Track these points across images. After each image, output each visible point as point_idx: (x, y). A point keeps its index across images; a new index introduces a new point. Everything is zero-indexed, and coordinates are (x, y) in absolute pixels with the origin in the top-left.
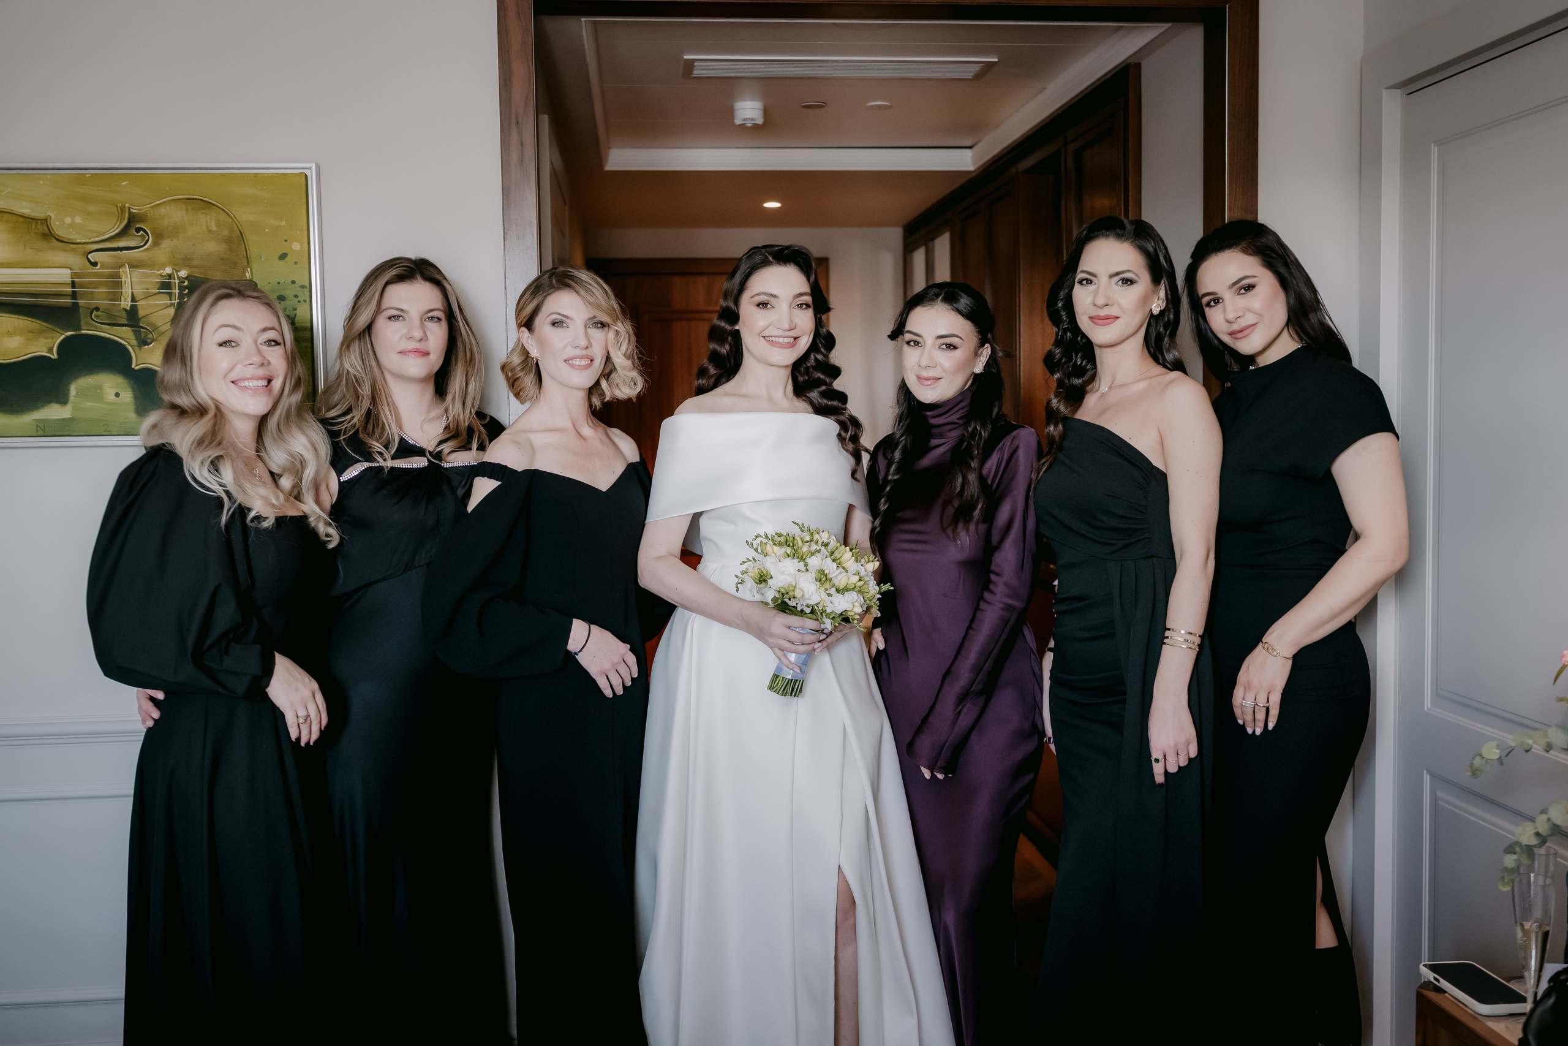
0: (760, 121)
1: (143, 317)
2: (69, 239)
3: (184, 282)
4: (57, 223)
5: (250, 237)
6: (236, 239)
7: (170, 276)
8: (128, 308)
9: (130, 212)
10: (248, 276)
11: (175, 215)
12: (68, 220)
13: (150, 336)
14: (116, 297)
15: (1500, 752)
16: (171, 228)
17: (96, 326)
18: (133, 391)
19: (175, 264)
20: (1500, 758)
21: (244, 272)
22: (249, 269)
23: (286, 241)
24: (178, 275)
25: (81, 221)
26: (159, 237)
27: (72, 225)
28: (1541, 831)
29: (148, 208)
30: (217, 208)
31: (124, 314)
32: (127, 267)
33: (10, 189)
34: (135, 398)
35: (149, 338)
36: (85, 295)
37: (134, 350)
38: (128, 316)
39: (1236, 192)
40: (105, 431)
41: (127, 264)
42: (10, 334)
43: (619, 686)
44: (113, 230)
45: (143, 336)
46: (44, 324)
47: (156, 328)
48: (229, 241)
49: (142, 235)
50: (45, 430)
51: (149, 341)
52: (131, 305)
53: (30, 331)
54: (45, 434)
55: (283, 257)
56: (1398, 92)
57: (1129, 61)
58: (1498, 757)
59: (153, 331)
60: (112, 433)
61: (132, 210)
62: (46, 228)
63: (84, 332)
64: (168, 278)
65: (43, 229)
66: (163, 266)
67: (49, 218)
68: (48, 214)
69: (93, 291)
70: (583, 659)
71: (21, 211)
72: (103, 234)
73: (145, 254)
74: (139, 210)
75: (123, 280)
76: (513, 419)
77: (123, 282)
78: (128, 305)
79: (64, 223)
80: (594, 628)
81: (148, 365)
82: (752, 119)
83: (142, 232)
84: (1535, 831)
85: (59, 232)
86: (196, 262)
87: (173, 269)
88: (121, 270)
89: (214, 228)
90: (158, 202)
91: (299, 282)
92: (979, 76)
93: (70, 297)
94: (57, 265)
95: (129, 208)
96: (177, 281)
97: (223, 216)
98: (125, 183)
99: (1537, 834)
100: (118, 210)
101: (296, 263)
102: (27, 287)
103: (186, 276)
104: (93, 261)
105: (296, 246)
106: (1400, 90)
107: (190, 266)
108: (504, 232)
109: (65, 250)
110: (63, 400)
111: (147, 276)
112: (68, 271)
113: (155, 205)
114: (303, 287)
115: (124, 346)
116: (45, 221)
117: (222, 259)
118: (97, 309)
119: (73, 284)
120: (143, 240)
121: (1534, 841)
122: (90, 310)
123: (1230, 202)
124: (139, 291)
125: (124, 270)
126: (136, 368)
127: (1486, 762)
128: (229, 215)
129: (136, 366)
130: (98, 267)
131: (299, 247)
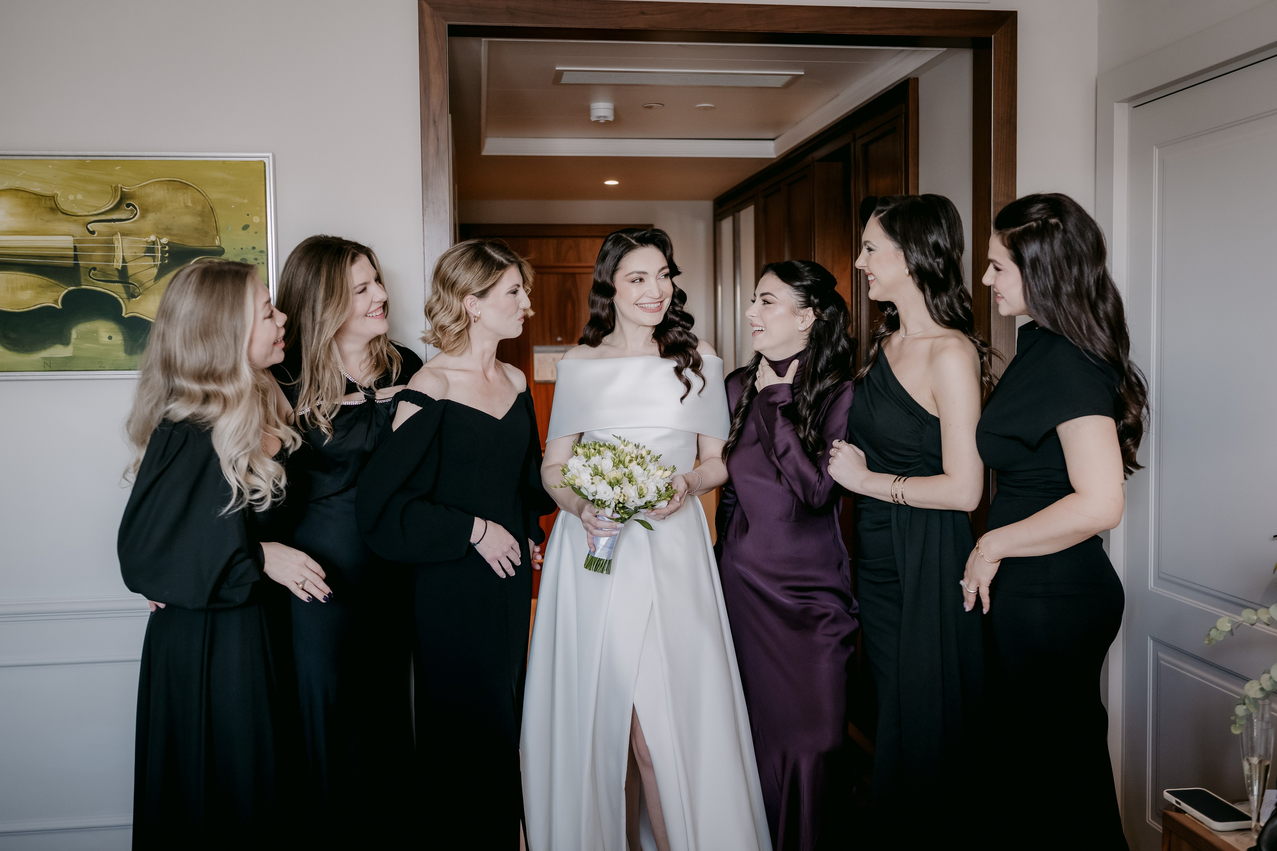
0: (611, 119)
1: (131, 276)
2: (72, 212)
3: (165, 247)
4: (63, 199)
5: (219, 212)
6: (208, 213)
7: (154, 243)
8: (120, 268)
9: (122, 191)
10: (217, 243)
11: (159, 194)
12: (71, 197)
13: (137, 290)
14: (110, 259)
15: (1231, 626)
16: (155, 204)
17: (93, 283)
18: (123, 334)
19: (158, 233)
20: (1231, 630)
21: (214, 239)
22: (218, 238)
23: (248, 215)
24: (160, 242)
25: (82, 198)
26: (145, 211)
27: (74, 201)
28: (1265, 687)
29: (136, 188)
30: (192, 188)
31: (116, 273)
32: (119, 235)
33: (24, 172)
34: (125, 340)
35: (136, 292)
36: (85, 258)
37: (123, 301)
38: (119, 274)
39: (999, 181)
40: (100, 367)
41: (119, 233)
42: (23, 288)
43: (509, 568)
44: (108, 205)
45: (131, 290)
46: (51, 280)
47: (142, 284)
48: (201, 214)
49: (131, 210)
50: (51, 366)
51: (136, 295)
52: (122, 266)
53: (40, 286)
54: (51, 369)
55: (246, 227)
56: (1126, 105)
57: (909, 76)
58: (1229, 629)
59: (140, 286)
60: (106, 368)
61: (123, 189)
62: (53, 203)
63: (83, 287)
64: (152, 244)
65: (51, 204)
66: (148, 234)
67: (56, 195)
68: (55, 192)
69: (91, 254)
70: (481, 549)
71: (34, 189)
72: (100, 208)
73: (132, 225)
74: (129, 189)
75: (116, 245)
76: (429, 358)
77: (116, 247)
78: (119, 266)
79: (68, 199)
80: (490, 523)
81: (135, 314)
82: (605, 117)
83: (131, 207)
84: (1260, 687)
85: (64, 206)
86: (175, 232)
87: (157, 237)
88: (114, 238)
89: (190, 204)
90: (145, 183)
91: (258, 248)
92: (787, 85)
93: (73, 259)
94: (62, 233)
95: (121, 188)
96: (159, 247)
97: (197, 195)
98: (118, 168)
99: (1262, 689)
100: (112, 190)
101: (256, 233)
102: (39, 251)
103: (167, 242)
104: (91, 230)
105: (256, 219)
106: (1127, 104)
107: (170, 235)
108: (423, 209)
109: (69, 222)
110: (66, 342)
111: (135, 242)
112: (71, 238)
113: (141, 186)
114: (261, 252)
115: (115, 299)
116: (53, 198)
117: (196, 229)
118: (94, 269)
119: (75, 249)
120: (132, 214)
121: (1259, 695)
122: (89, 270)
123: (995, 190)
124: (128, 255)
125: (117, 237)
126: (126, 316)
127: (1220, 633)
128: (202, 194)
129: (126, 314)
130: (95, 235)
131: (259, 220)
